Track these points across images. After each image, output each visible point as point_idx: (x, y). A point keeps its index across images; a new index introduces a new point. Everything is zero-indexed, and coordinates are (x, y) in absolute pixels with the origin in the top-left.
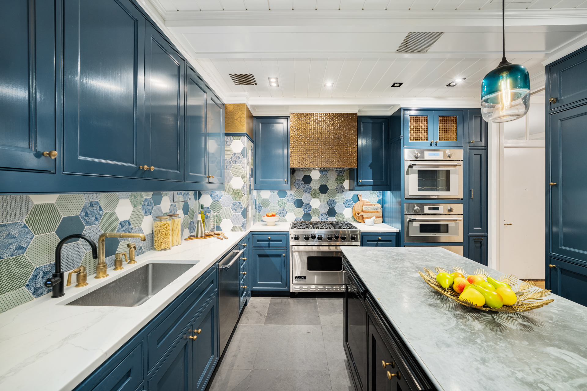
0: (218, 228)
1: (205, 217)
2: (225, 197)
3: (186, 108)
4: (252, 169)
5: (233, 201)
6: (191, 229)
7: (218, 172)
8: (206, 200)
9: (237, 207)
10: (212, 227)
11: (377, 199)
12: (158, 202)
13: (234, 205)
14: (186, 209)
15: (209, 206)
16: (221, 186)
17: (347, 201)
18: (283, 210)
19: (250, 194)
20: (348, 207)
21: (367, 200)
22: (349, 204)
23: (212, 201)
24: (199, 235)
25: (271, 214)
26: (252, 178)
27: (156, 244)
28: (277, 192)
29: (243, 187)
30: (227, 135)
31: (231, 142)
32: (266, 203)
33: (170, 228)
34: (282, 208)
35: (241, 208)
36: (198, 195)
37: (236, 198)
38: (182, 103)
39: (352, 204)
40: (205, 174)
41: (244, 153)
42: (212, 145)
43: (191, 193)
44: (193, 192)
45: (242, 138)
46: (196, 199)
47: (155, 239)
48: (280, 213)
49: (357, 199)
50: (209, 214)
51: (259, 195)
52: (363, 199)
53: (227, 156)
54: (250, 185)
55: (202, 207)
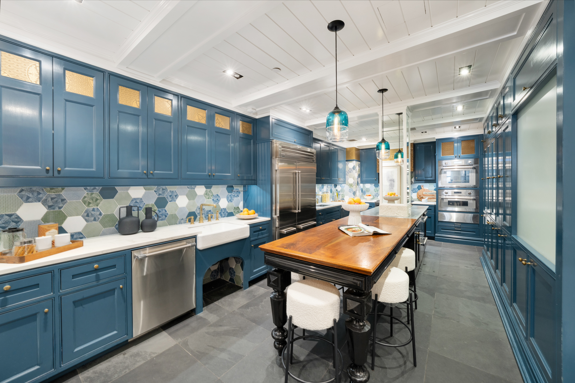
0: (343, 199)
1: (338, 195)
2: (346, 187)
3: (331, 149)
4: (359, 174)
5: (349, 188)
6: (333, 199)
7: (343, 176)
8: (339, 188)
9: (351, 191)
10: (341, 198)
11: (434, 188)
12: (323, 188)
13: (350, 190)
14: (331, 191)
15: (340, 190)
16: (344, 182)
17: (414, 189)
18: (377, 194)
19: (358, 185)
20: (415, 192)
21: (427, 188)
22: (415, 191)
23: (341, 188)
24: (336, 201)
25: (368, 195)
26: (359, 178)
27: (323, 201)
28: (374, 184)
29: (354, 182)
30: (347, 161)
31: (349, 163)
32: (368, 190)
33: (327, 196)
34: (376, 193)
35: (353, 191)
36: (336, 186)
37: (350, 187)
38: (330, 149)
39: (417, 191)
40: (338, 178)
41: (354, 168)
42: (340, 166)
43: (333, 185)
44: (334, 184)
45: (353, 162)
46: (335, 188)
47: (322, 199)
48: (375, 195)
49: (419, 188)
50: (339, 193)
51: (364, 186)
52: (424, 188)
53: (347, 170)
54: (358, 182)
55: (337, 190)
